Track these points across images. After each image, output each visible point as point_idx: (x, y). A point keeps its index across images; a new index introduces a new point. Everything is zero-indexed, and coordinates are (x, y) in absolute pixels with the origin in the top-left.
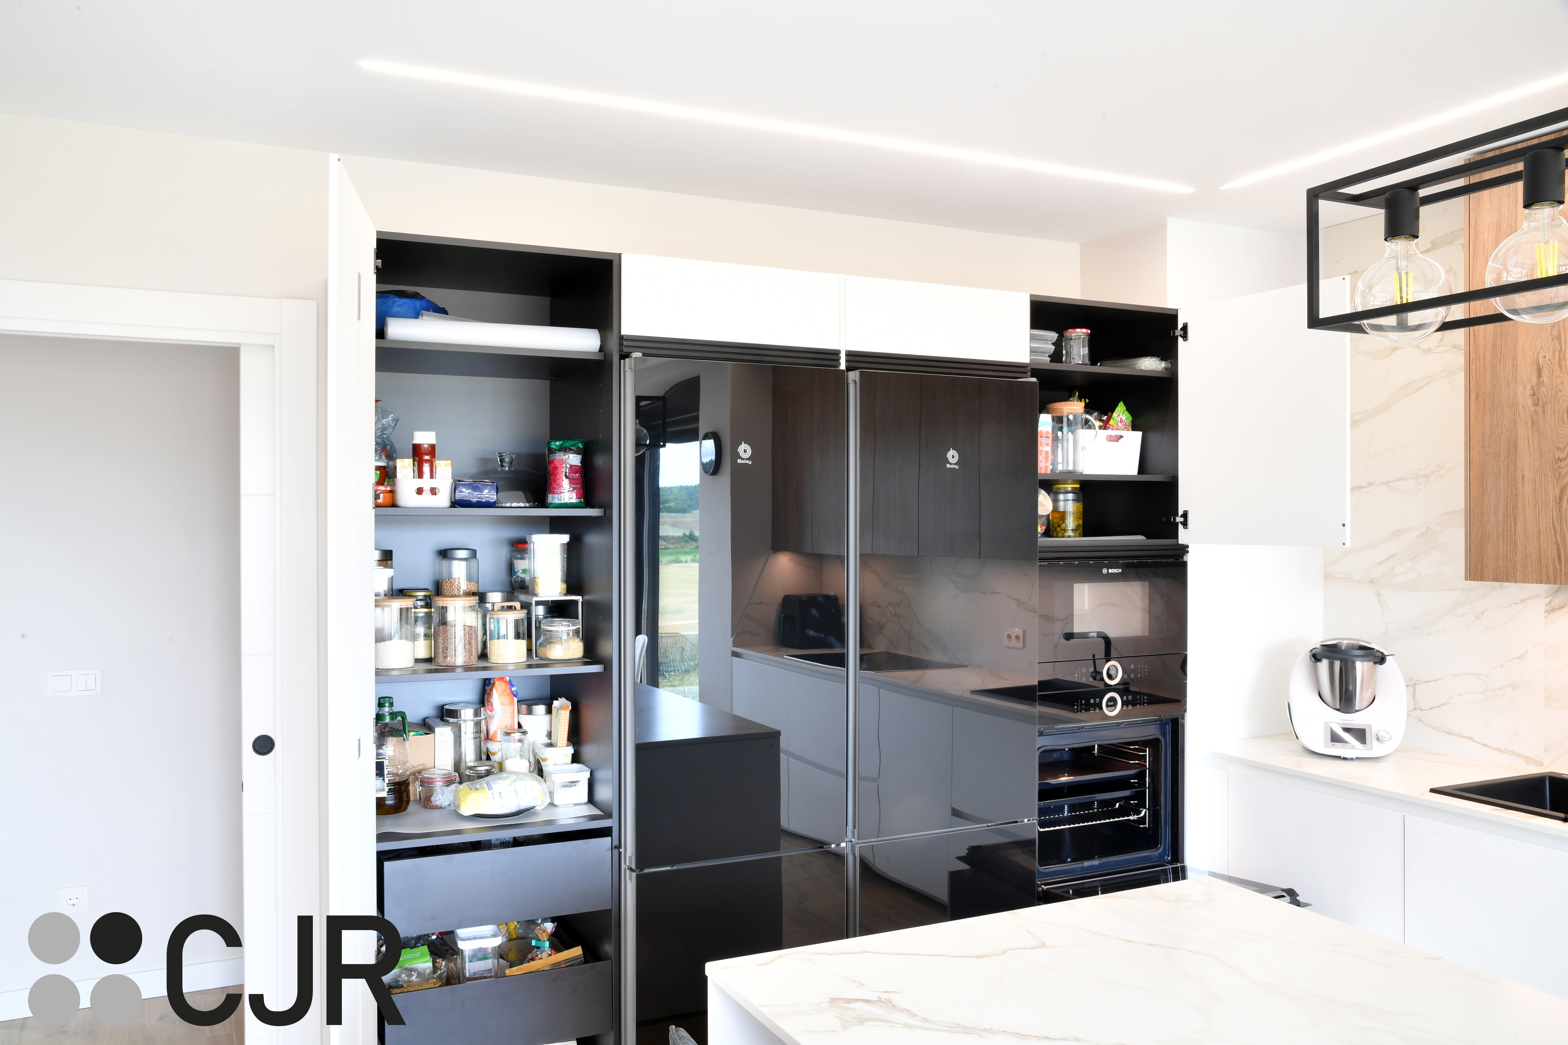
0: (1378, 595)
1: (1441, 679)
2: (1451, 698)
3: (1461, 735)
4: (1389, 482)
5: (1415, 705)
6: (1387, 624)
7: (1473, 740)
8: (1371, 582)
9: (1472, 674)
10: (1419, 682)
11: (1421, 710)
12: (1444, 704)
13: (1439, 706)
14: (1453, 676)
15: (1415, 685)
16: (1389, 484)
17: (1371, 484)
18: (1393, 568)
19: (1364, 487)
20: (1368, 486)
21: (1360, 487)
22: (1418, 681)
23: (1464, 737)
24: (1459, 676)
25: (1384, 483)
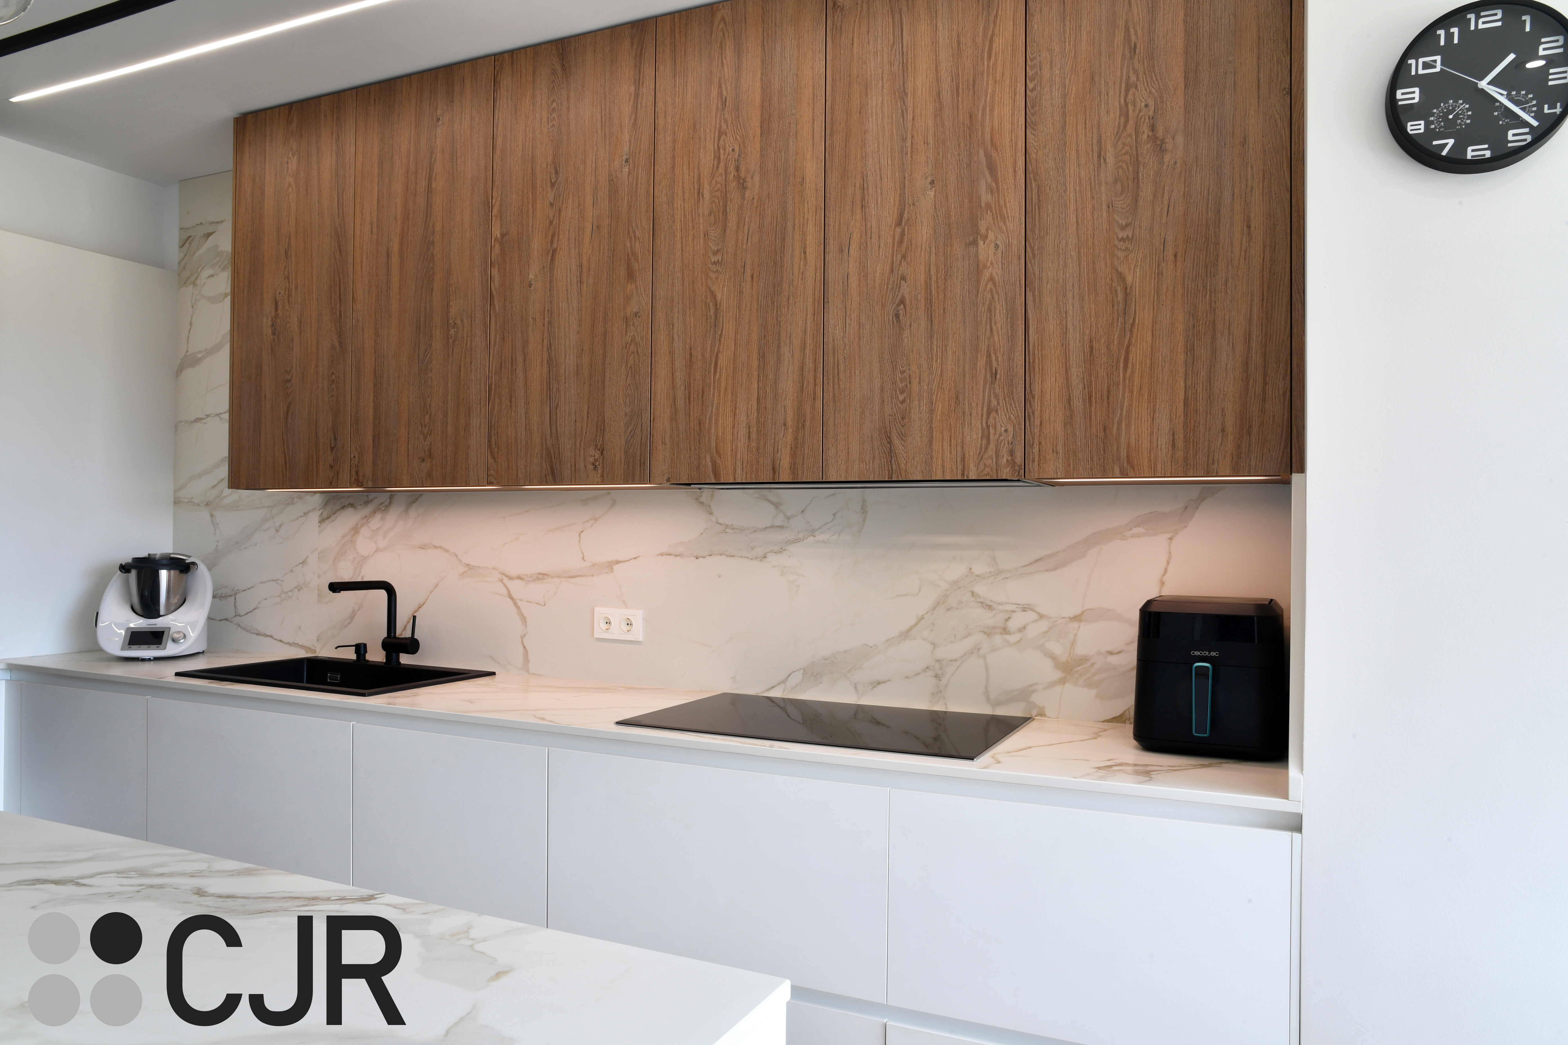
0: (212, 516)
1: (253, 587)
2: (259, 603)
3: (265, 634)
4: (221, 414)
5: (236, 612)
6: (217, 541)
7: (273, 638)
8: (207, 504)
9: (273, 580)
10: (239, 592)
11: (240, 616)
12: (254, 609)
13: (251, 612)
14: (261, 583)
15: (236, 594)
16: (221, 416)
17: (208, 416)
18: (222, 491)
19: (204, 419)
20: (207, 418)
21: (200, 418)
22: (238, 590)
23: (267, 636)
24: (265, 583)
25: (218, 415)
